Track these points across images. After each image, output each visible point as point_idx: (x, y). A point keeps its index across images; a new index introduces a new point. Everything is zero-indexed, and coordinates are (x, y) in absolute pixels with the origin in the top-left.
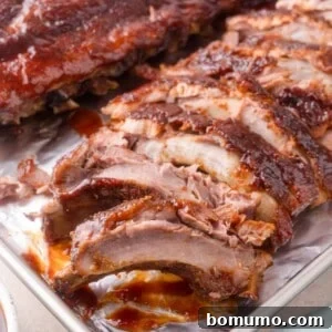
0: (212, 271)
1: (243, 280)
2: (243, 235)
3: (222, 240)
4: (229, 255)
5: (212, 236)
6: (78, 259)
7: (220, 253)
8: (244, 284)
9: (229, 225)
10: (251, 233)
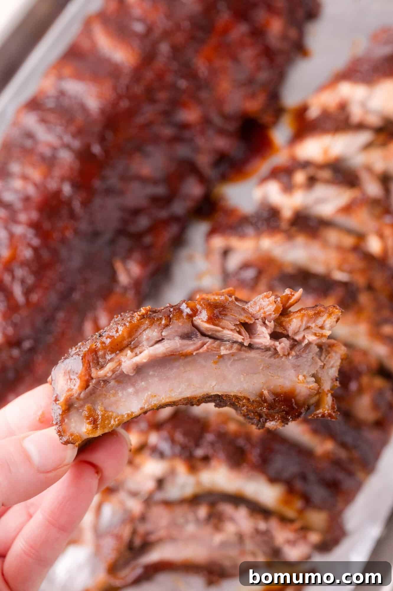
0: (261, 395)
1: (310, 396)
2: (296, 333)
3: (267, 349)
4: (282, 368)
5: (251, 347)
6: (62, 421)
7: (268, 367)
8: (313, 400)
9: (271, 324)
10: (308, 328)
